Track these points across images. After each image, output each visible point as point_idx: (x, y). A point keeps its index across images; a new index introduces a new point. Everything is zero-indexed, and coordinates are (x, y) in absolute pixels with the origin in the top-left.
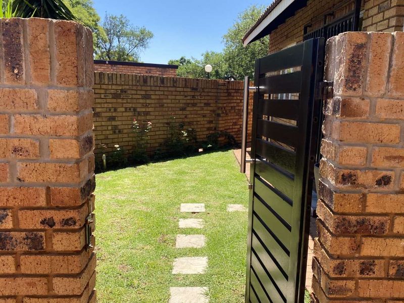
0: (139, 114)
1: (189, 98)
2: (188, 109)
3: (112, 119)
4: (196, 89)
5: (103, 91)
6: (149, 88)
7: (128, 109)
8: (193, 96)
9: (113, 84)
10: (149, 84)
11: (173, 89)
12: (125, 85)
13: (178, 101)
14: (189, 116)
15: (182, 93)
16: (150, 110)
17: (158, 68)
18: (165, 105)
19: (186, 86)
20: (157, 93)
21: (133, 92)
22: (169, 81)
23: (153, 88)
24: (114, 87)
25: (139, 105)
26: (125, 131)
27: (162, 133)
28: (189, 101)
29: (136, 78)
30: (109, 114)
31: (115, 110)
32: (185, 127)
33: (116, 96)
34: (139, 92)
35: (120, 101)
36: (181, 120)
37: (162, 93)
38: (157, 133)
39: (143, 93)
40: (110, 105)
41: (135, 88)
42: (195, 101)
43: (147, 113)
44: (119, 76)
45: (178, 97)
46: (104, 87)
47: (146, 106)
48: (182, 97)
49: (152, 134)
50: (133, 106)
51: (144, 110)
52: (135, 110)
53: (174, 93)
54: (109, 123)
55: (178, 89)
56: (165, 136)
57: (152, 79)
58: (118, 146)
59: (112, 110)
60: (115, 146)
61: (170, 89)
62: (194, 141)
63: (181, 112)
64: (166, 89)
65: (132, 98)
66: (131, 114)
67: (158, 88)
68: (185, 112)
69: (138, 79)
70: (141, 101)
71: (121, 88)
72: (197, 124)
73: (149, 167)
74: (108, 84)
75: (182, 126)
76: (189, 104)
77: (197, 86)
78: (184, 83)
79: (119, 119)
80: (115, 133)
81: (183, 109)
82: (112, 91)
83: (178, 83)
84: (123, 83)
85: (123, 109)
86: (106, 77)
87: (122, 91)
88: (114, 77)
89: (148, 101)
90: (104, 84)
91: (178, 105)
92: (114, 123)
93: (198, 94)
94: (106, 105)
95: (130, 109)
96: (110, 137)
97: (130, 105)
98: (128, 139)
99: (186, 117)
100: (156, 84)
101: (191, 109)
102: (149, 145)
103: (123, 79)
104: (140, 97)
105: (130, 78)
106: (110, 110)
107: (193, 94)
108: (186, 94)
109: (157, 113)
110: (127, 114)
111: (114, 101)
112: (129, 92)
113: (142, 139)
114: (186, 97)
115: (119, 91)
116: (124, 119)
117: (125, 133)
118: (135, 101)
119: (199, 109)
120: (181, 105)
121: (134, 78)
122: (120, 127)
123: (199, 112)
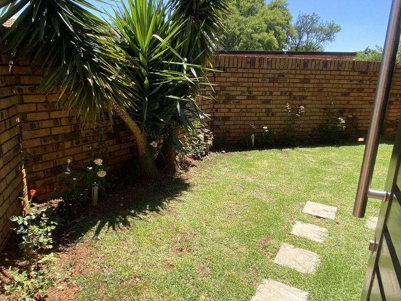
0: (295, 98)
1: (355, 82)
2: (352, 94)
3: (267, 102)
4: (365, 73)
5: (261, 76)
6: (309, 72)
7: (284, 93)
8: (361, 81)
9: (271, 69)
10: (309, 68)
11: (337, 73)
12: (284, 69)
13: (340, 86)
14: (353, 102)
15: (347, 78)
16: (306, 95)
17: (334, 56)
18: (325, 90)
19: (353, 70)
20: (317, 77)
21: (291, 76)
22: (333, 64)
23: (314, 72)
24: (272, 71)
25: (297, 90)
26: (278, 114)
27: (318, 118)
28: (354, 86)
29: (296, 62)
30: (265, 98)
31: (271, 93)
32: (344, 114)
33: (273, 80)
34: (297, 77)
35: (276, 85)
36: (342, 106)
37: (323, 77)
38: (312, 118)
39: (302, 77)
40: (267, 89)
41: (293, 72)
42: (363, 86)
43: (304, 98)
44: (278, 60)
45: (341, 82)
46: (263, 71)
47: (304, 90)
48: (346, 82)
49: (306, 118)
50: (290, 90)
51: (300, 94)
52: (291, 94)
53: (337, 77)
54: (263, 106)
55: (343, 73)
56: (320, 122)
57: (314, 62)
58: (266, 128)
59: (268, 93)
60: (264, 128)
61: (333, 73)
62: (355, 129)
63: (343, 98)
64: (329, 73)
65: (289, 83)
66: (286, 98)
67: (319, 72)
68: (347, 98)
69: (298, 62)
70: (299, 85)
71: (279, 72)
72: (361, 112)
73: (294, 151)
74: (267, 69)
75: (341, 113)
76: (354, 89)
77: (367, 69)
78: (351, 66)
79: (274, 102)
80: (268, 115)
81: (346, 95)
82: (270, 76)
83: (343, 66)
84: (282, 67)
85: (279, 93)
86: (266, 61)
87: (280, 75)
88: (273, 62)
89: (306, 85)
90: (263, 69)
91: (340, 90)
92: (268, 106)
93: (368, 78)
94: (262, 89)
95: (286, 93)
96: (263, 119)
97: (286, 89)
98: (280, 122)
99: (348, 103)
100: (317, 68)
101: (356, 94)
102: (301, 130)
103: (282, 63)
104: (298, 81)
105: (290, 62)
106: (266, 93)
107: (361, 78)
108: (352, 78)
109: (314, 98)
110: (282, 98)
111: (271, 85)
112: (287, 76)
113: (294, 123)
114: (351, 81)
115: (277, 75)
116: (278, 102)
117: (278, 116)
118: (292, 85)
119: (366, 94)
120: (344, 90)
121: (294, 62)
122: (273, 110)
123: (365, 98)
